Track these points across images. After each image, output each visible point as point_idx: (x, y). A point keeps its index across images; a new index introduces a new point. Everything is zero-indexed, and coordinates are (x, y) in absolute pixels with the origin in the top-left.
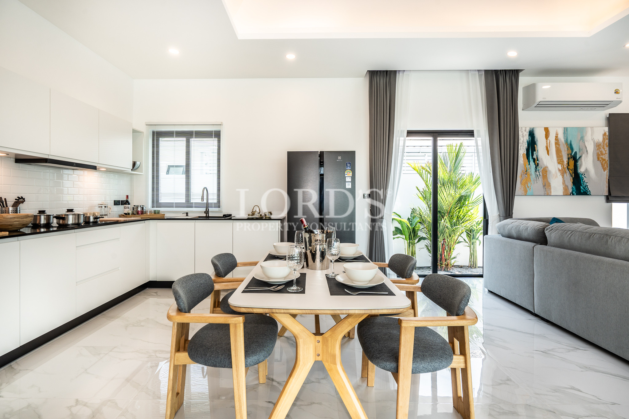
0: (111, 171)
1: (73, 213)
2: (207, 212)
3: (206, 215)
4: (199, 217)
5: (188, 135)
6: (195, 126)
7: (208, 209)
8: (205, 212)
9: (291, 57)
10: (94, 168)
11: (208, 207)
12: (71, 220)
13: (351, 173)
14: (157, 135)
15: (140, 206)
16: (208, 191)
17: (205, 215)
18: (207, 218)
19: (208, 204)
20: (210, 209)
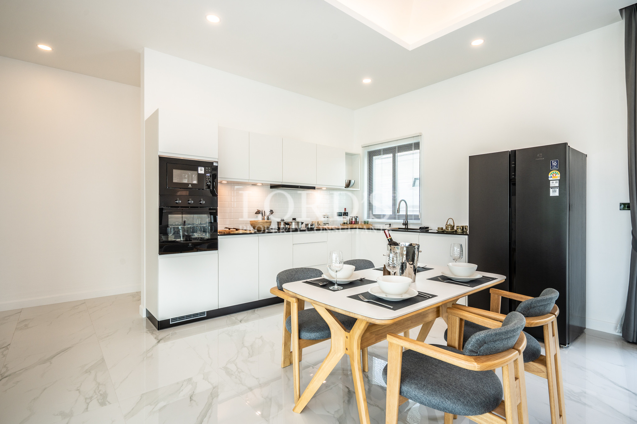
0: (330, 189)
1: (296, 221)
2: (406, 224)
3: (406, 227)
4: (399, 228)
5: (392, 151)
6: (398, 141)
7: (407, 221)
8: (403, 224)
9: (477, 42)
10: (314, 188)
11: (407, 219)
12: (294, 226)
13: (559, 175)
14: (371, 155)
15: (355, 217)
16: (407, 203)
17: (404, 227)
18: (406, 230)
19: (407, 216)
20: (410, 221)
